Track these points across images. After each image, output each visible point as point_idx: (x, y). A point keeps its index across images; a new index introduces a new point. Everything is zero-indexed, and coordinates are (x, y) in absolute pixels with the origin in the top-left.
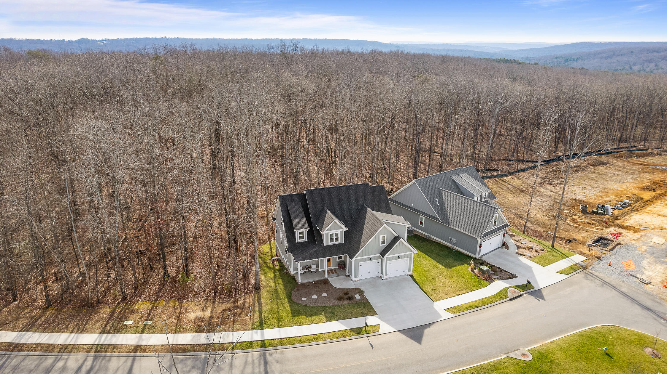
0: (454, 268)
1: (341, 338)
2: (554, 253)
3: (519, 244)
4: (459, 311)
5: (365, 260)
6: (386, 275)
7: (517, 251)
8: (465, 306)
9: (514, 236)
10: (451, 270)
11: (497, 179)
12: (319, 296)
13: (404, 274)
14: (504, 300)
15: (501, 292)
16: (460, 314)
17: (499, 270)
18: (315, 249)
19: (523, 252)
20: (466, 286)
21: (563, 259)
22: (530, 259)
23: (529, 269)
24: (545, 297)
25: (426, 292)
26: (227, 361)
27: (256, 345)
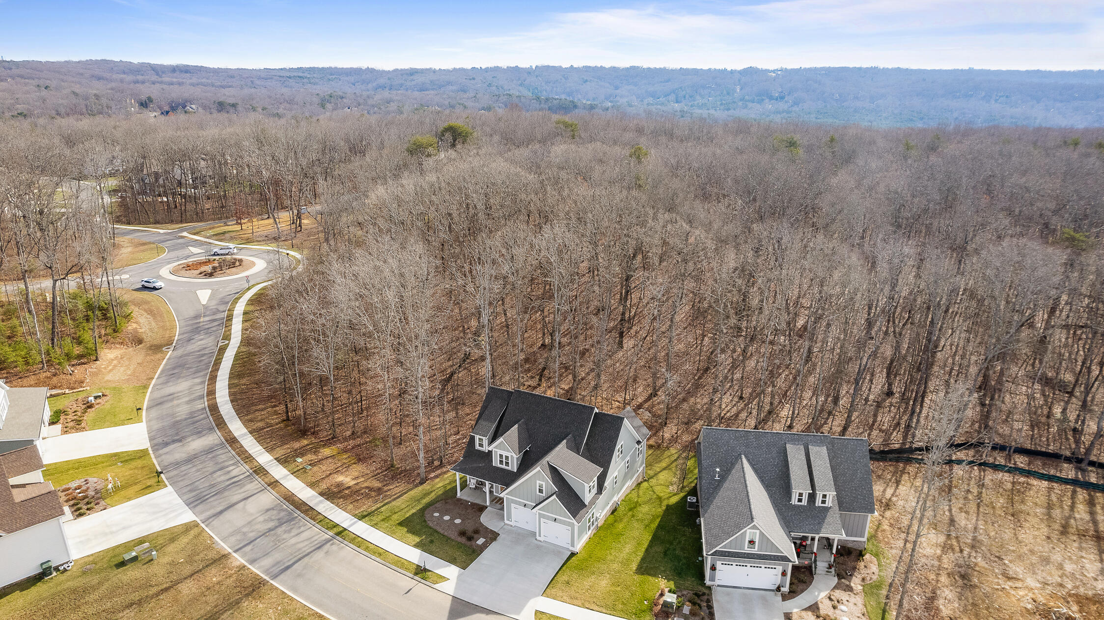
0: (646, 577)
1: (398, 567)
5: (519, 503)
6: (539, 536)
7: (795, 611)
10: (637, 577)
12: (452, 519)
13: (566, 546)
20: (614, 605)
25: (554, 581)
26: (302, 529)
27: (336, 530)
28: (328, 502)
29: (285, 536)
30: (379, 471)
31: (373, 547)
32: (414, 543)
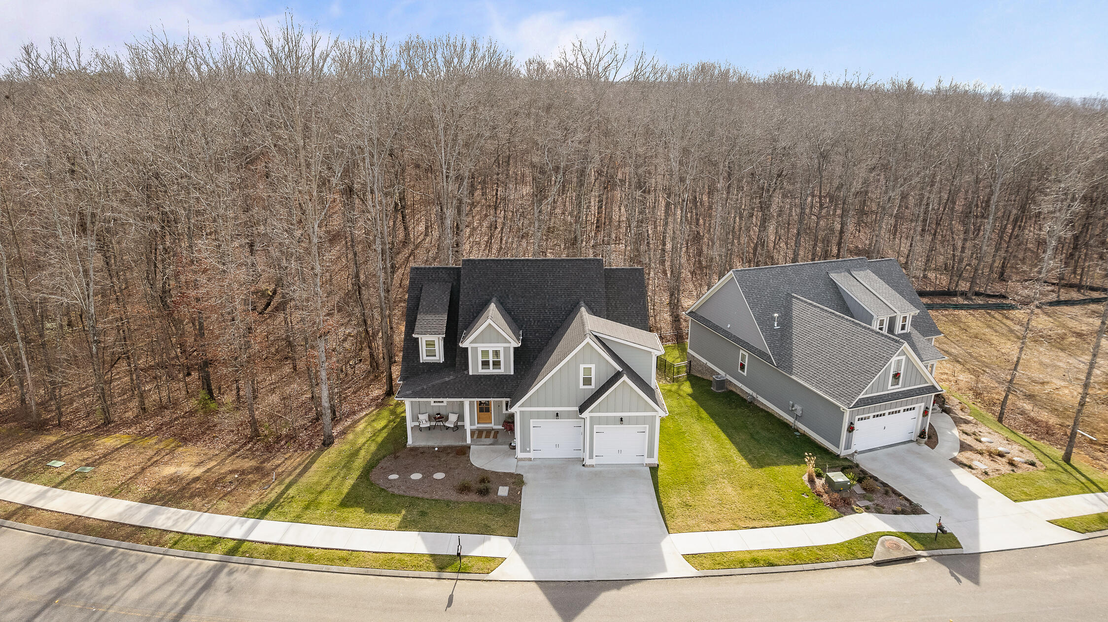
0: (767, 469)
1: (396, 568)
2: (1064, 477)
3: (969, 440)
4: (717, 567)
5: (545, 415)
6: (591, 457)
7: (956, 454)
8: (741, 557)
9: (967, 422)
10: (759, 471)
11: (993, 313)
12: (427, 476)
13: (637, 461)
14: (856, 562)
15: (858, 540)
16: (715, 572)
17: (883, 491)
18: (447, 379)
19: (972, 460)
20: (774, 512)
21: (1084, 493)
22: (983, 478)
23: (970, 501)
24: (983, 578)
25: (665, 510)
26: (141, 568)
27: (221, 548)
28: (173, 510)
29: (107, 591)
30: (237, 446)
31: (321, 552)
32: (396, 524)
